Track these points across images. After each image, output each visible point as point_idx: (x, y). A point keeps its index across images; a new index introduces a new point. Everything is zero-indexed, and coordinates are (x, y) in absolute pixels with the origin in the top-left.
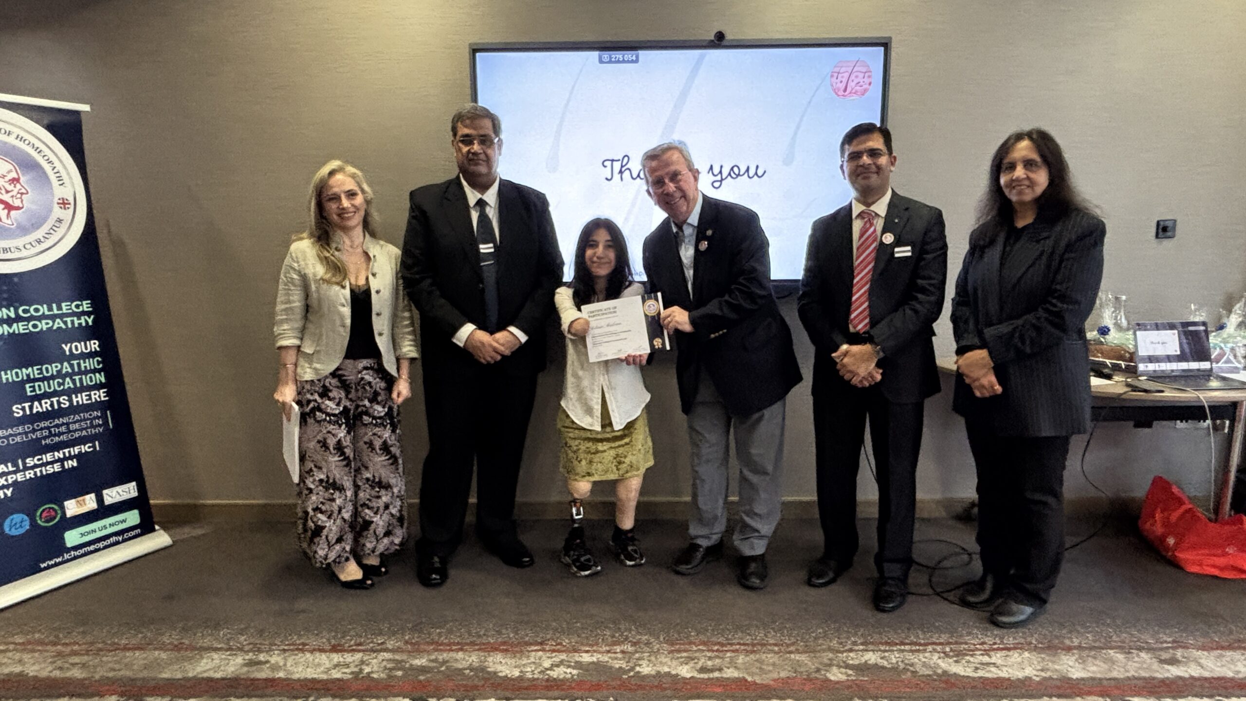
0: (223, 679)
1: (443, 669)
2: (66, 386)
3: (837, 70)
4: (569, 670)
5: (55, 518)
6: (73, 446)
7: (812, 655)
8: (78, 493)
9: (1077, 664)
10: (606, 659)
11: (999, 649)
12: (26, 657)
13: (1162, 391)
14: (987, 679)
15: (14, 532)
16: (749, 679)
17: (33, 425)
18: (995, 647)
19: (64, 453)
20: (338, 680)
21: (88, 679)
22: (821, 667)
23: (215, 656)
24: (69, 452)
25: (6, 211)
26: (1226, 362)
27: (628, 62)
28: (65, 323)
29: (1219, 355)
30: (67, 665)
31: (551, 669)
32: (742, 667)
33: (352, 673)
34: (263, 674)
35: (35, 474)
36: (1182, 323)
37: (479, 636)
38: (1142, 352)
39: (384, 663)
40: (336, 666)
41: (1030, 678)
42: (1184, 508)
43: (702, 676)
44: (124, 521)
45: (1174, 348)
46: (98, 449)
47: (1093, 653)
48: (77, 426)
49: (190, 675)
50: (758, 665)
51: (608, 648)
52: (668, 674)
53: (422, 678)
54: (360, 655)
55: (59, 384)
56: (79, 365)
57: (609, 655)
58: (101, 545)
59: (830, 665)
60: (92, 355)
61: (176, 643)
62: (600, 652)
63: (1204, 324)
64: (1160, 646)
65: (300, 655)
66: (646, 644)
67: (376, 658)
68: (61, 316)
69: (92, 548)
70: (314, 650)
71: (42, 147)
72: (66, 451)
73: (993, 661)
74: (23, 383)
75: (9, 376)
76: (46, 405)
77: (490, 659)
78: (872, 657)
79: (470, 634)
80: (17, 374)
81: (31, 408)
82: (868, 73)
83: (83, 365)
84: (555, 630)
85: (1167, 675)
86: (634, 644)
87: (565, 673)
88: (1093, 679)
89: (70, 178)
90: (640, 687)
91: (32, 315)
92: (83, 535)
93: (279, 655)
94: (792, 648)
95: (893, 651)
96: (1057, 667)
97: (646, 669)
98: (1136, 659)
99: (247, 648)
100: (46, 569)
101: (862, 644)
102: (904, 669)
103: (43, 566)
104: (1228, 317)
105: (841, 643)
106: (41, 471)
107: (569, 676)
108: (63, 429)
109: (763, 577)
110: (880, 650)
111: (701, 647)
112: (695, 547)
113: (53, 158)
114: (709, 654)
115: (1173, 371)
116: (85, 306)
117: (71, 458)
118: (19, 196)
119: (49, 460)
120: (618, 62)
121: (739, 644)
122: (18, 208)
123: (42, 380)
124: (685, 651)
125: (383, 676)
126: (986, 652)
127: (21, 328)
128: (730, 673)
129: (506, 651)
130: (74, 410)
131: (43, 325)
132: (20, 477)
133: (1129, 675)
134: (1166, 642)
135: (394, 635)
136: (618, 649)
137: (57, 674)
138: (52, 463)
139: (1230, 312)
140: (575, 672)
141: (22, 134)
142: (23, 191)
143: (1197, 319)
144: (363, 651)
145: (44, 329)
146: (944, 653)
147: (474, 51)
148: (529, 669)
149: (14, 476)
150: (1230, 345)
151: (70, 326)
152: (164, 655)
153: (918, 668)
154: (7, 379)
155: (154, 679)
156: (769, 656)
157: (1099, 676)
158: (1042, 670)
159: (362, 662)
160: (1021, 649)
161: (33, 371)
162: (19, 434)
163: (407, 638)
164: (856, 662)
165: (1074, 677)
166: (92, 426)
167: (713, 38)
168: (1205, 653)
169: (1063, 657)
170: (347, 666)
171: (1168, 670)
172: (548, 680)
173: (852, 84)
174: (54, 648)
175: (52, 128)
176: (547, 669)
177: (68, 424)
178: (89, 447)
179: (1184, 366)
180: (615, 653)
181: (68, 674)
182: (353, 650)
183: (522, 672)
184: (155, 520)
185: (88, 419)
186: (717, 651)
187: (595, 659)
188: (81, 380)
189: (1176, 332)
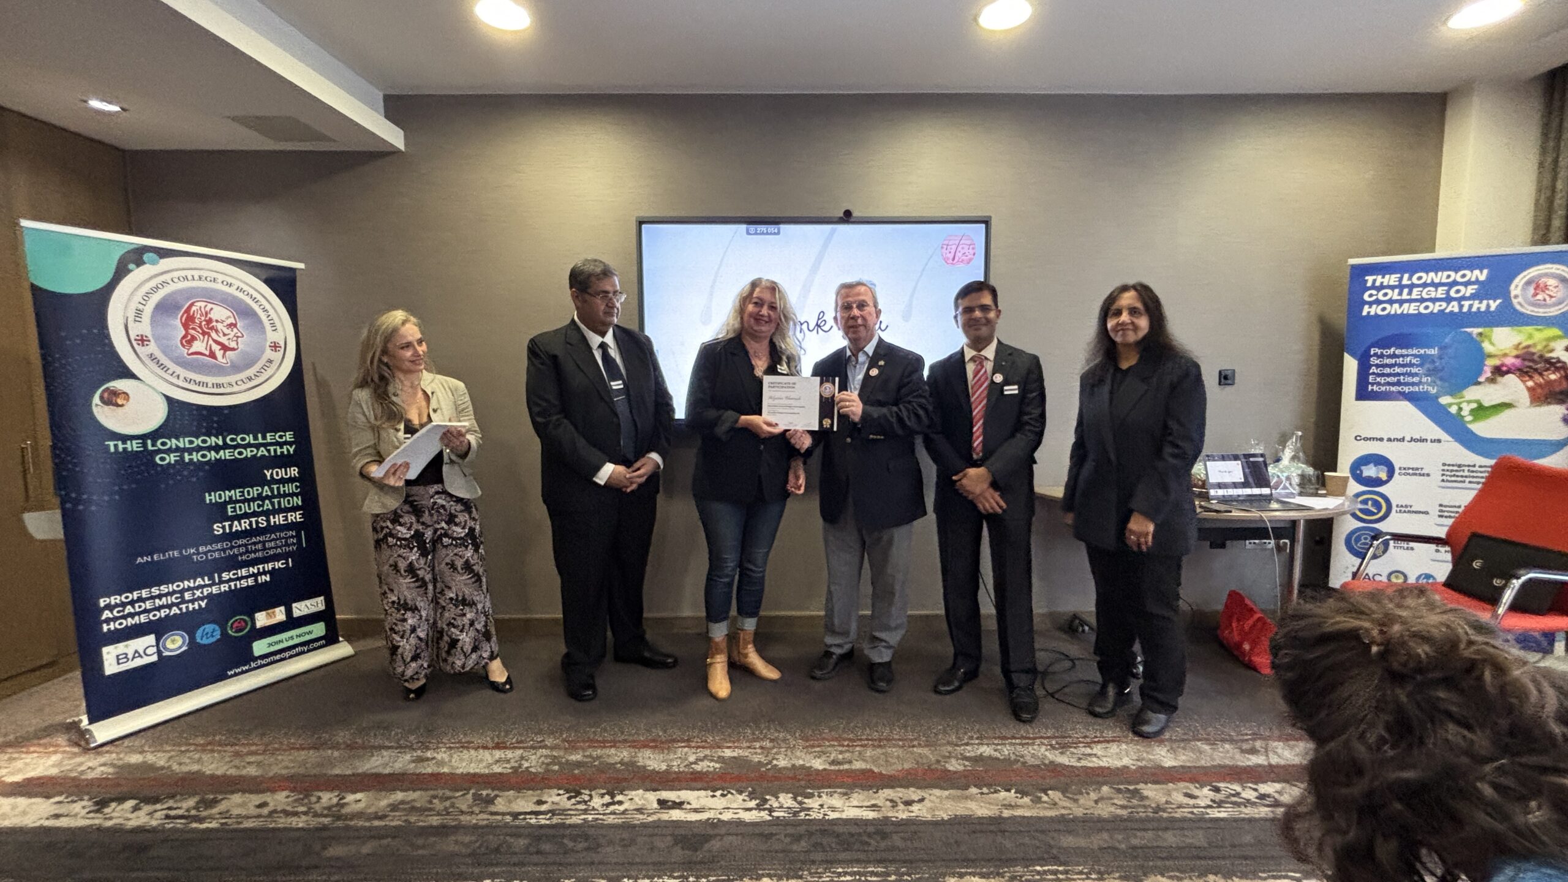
0: (390, 775)
1: (596, 763)
2: (265, 508)
3: (946, 242)
4: (712, 764)
5: (244, 629)
6: (267, 562)
7: (933, 748)
8: (268, 605)
9: (1169, 754)
10: (746, 754)
11: (1099, 742)
12: (206, 757)
13: (1231, 512)
14: (1091, 768)
15: (205, 641)
16: (876, 770)
17: (231, 542)
18: (1096, 740)
19: (258, 569)
20: (500, 774)
21: (262, 776)
22: (940, 759)
23: (385, 753)
24: (264, 568)
25: (222, 352)
26: (1282, 489)
27: (771, 234)
28: (269, 451)
29: (1277, 482)
30: (243, 764)
31: (695, 763)
32: (868, 758)
33: (512, 768)
34: (429, 769)
35: (230, 586)
36: (1244, 455)
37: (630, 735)
38: (1212, 480)
39: (543, 759)
40: (497, 761)
41: (1128, 767)
42: (1257, 616)
43: (833, 768)
44: (310, 632)
45: (1239, 477)
46: (290, 565)
47: (1182, 745)
48: (273, 544)
49: (360, 771)
50: (882, 756)
51: (748, 744)
52: (802, 767)
53: (576, 772)
54: (521, 751)
55: (259, 505)
56: (278, 488)
57: (750, 750)
58: (287, 654)
59: (949, 757)
60: (291, 480)
61: (349, 742)
62: (741, 748)
63: (1262, 455)
64: (1241, 737)
65: (465, 752)
66: (782, 741)
67: (535, 754)
68: (265, 445)
69: (278, 657)
70: (479, 747)
71: (259, 297)
72: (261, 567)
73: (1095, 751)
74: (226, 503)
75: (213, 497)
76: (245, 524)
77: (640, 755)
78: (986, 750)
79: (622, 733)
80: (220, 495)
81: (231, 526)
82: (972, 245)
83: (282, 489)
84: (700, 731)
85: (1249, 763)
86: (772, 741)
87: (709, 766)
88: (1182, 767)
89: (283, 325)
90: (777, 779)
91: (238, 444)
92: (270, 645)
93: (445, 752)
94: (916, 743)
95: (1005, 744)
96: (1152, 757)
97: (782, 762)
98: (1221, 749)
99: (415, 747)
100: (232, 676)
101: (977, 738)
102: (1015, 760)
103: (229, 673)
104: (1283, 451)
105: (959, 738)
106: (235, 585)
107: (712, 769)
108: (260, 546)
109: (889, 682)
110: (994, 744)
111: (832, 743)
112: (828, 654)
113: (268, 307)
114: (840, 749)
115: (1239, 496)
116: (288, 436)
117: (265, 573)
118: (235, 339)
119: (244, 575)
120: (763, 234)
121: (867, 739)
122: (233, 349)
123: (243, 502)
124: (819, 746)
125: (540, 770)
126: (1088, 745)
127: (227, 454)
128: (858, 765)
129: (656, 747)
130: (270, 529)
131: (248, 453)
132: (215, 590)
133: (1215, 763)
134: (1247, 734)
135: (552, 734)
136: (758, 745)
137: (232, 772)
138: (247, 577)
139: (1284, 447)
140: (717, 765)
141: (242, 286)
142: (239, 334)
143: (1258, 452)
144: (523, 748)
145: (249, 456)
146: (1051, 745)
147: (640, 223)
148: (675, 763)
149: (210, 589)
150: (1285, 474)
151: (272, 454)
152: (336, 754)
153: (1028, 758)
154: (211, 500)
155: (325, 775)
156: (894, 750)
157: (1188, 764)
158: (1137, 760)
159: (522, 758)
160: (1118, 741)
161: (235, 494)
162: (218, 550)
163: (564, 736)
164: (972, 754)
165: (1167, 765)
166: (287, 545)
167: (841, 215)
168: (1281, 744)
169: (1156, 748)
170: (508, 761)
171: (1249, 759)
172: (692, 773)
173: (959, 255)
174: (232, 749)
175: (269, 282)
176: (692, 763)
177: (264, 543)
178: (282, 564)
179: (1248, 491)
180: (755, 748)
181: (244, 772)
182: (515, 748)
183: (668, 766)
184: (340, 633)
185: (283, 538)
186: (848, 746)
187: (735, 754)
188: (279, 503)
189: (1239, 462)
